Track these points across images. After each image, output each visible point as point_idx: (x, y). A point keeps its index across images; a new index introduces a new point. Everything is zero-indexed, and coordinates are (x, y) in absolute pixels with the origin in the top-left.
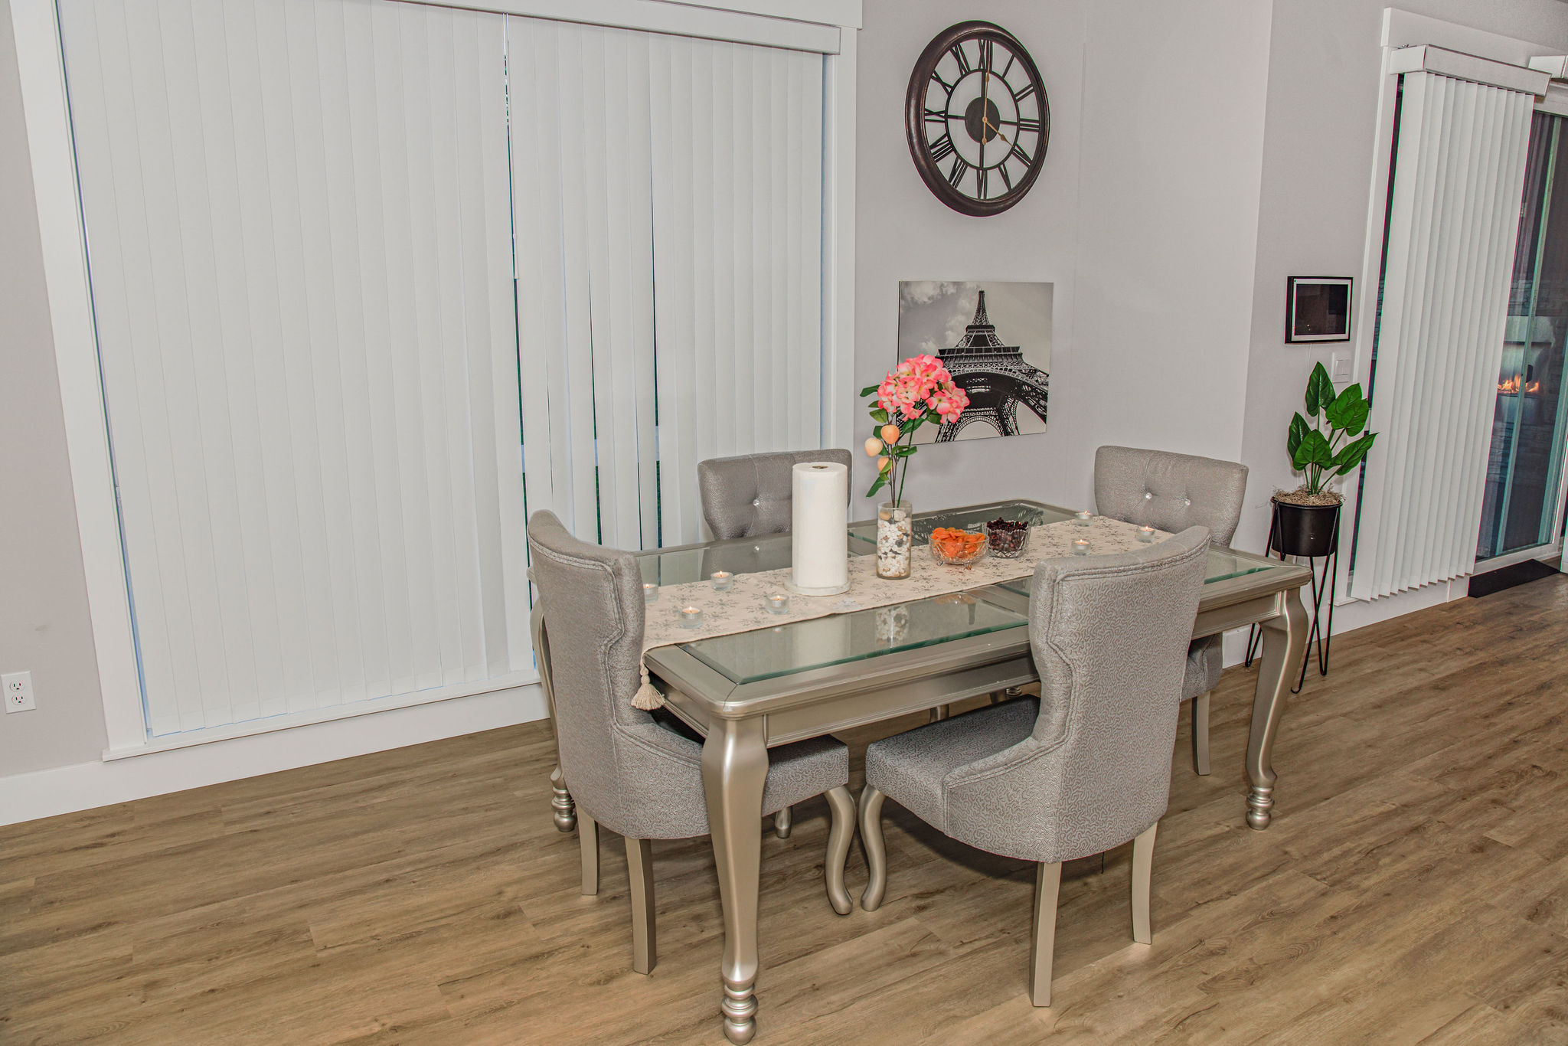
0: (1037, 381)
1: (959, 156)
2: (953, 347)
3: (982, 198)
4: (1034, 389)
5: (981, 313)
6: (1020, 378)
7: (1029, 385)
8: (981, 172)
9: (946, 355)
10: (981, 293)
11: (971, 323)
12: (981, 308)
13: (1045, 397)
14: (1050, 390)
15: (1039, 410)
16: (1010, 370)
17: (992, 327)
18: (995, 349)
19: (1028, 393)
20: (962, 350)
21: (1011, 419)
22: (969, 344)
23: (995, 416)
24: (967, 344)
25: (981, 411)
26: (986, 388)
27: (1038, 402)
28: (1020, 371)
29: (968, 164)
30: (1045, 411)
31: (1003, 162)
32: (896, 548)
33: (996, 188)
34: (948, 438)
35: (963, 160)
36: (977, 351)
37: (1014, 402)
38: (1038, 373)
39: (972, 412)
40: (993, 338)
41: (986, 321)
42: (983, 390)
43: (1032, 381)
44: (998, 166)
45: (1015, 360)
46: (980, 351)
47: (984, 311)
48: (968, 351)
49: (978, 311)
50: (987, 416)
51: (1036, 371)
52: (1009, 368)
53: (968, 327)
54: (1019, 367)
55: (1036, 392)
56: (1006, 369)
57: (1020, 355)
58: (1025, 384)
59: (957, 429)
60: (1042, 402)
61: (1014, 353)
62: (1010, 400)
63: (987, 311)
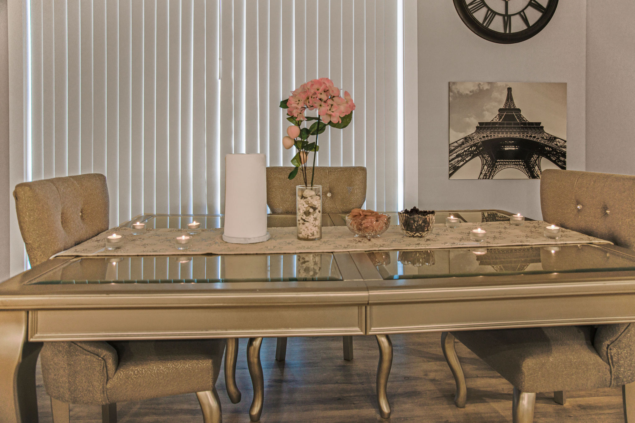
0: (557, 145)
1: (489, 9)
2: (489, 121)
3: (508, 32)
4: (554, 149)
5: (510, 101)
6: (542, 142)
7: (550, 147)
8: (506, 18)
9: (484, 126)
10: (509, 90)
11: (502, 107)
12: (510, 98)
13: (564, 155)
14: (568, 151)
15: (560, 163)
16: (534, 137)
17: (519, 110)
18: (522, 124)
19: (549, 152)
20: (496, 123)
21: (536, 168)
22: (501, 120)
23: (524, 165)
24: (499, 120)
25: (513, 162)
26: (516, 148)
27: (558, 158)
28: (543, 138)
29: (495, 13)
30: (565, 164)
31: (523, 11)
32: (304, 217)
33: (517, 25)
34: (488, 177)
35: (492, 11)
36: (507, 124)
37: (538, 157)
38: (557, 140)
39: (505, 162)
40: (520, 117)
41: (514, 106)
42: (513, 149)
43: (553, 144)
44: (519, 13)
45: (538, 131)
46: (510, 124)
47: (512, 100)
48: (500, 124)
49: (507, 100)
50: (517, 165)
51: (555, 138)
52: (533, 135)
53: (500, 110)
54: (541, 135)
55: (556, 152)
56: (531, 136)
57: (542, 127)
58: (547, 146)
59: (495, 172)
60: (562, 159)
61: (537, 127)
62: (535, 156)
63: (514, 100)
